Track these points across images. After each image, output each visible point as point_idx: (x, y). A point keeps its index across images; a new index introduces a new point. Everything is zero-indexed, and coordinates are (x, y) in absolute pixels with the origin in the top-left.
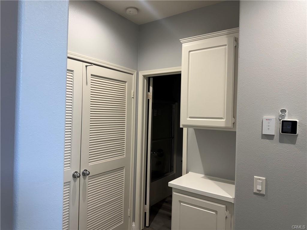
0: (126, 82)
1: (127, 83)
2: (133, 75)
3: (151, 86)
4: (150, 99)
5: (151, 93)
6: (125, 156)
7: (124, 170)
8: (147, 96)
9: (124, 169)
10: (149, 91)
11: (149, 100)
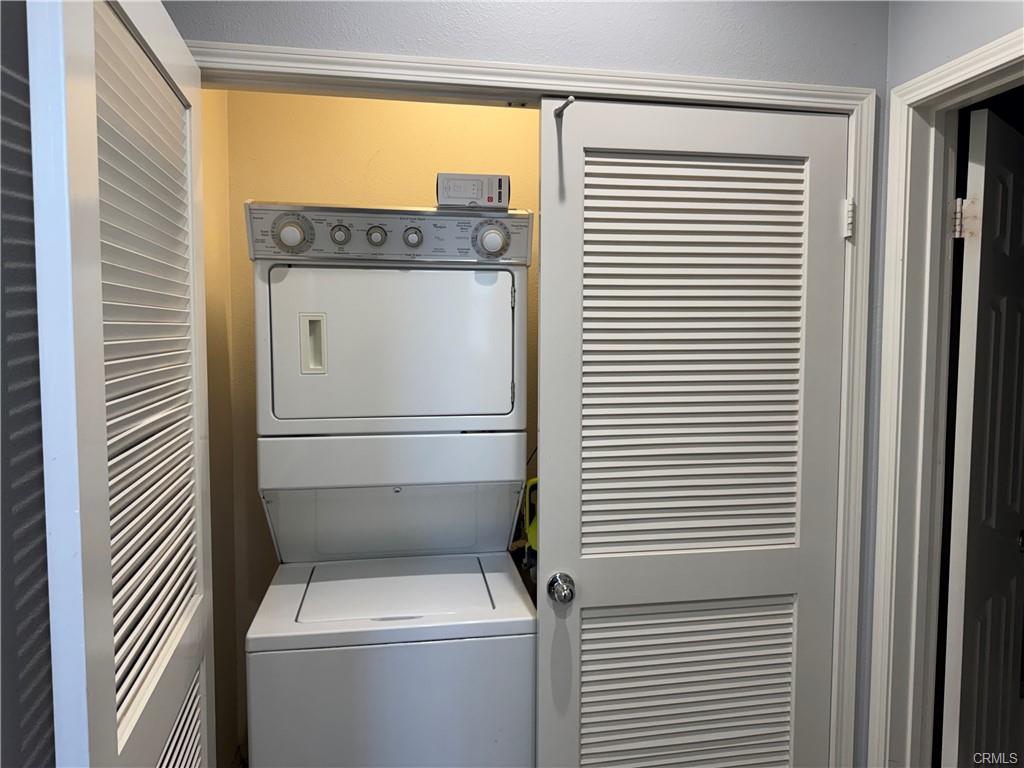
0: (802, 160)
1: (807, 166)
2: (853, 118)
3: (977, 161)
4: (966, 236)
5: (973, 205)
6: (796, 540)
7: (794, 610)
8: (947, 219)
9: (795, 605)
10: (961, 191)
11: (959, 245)
